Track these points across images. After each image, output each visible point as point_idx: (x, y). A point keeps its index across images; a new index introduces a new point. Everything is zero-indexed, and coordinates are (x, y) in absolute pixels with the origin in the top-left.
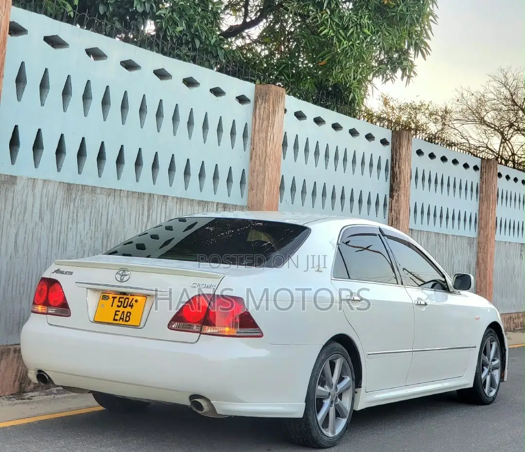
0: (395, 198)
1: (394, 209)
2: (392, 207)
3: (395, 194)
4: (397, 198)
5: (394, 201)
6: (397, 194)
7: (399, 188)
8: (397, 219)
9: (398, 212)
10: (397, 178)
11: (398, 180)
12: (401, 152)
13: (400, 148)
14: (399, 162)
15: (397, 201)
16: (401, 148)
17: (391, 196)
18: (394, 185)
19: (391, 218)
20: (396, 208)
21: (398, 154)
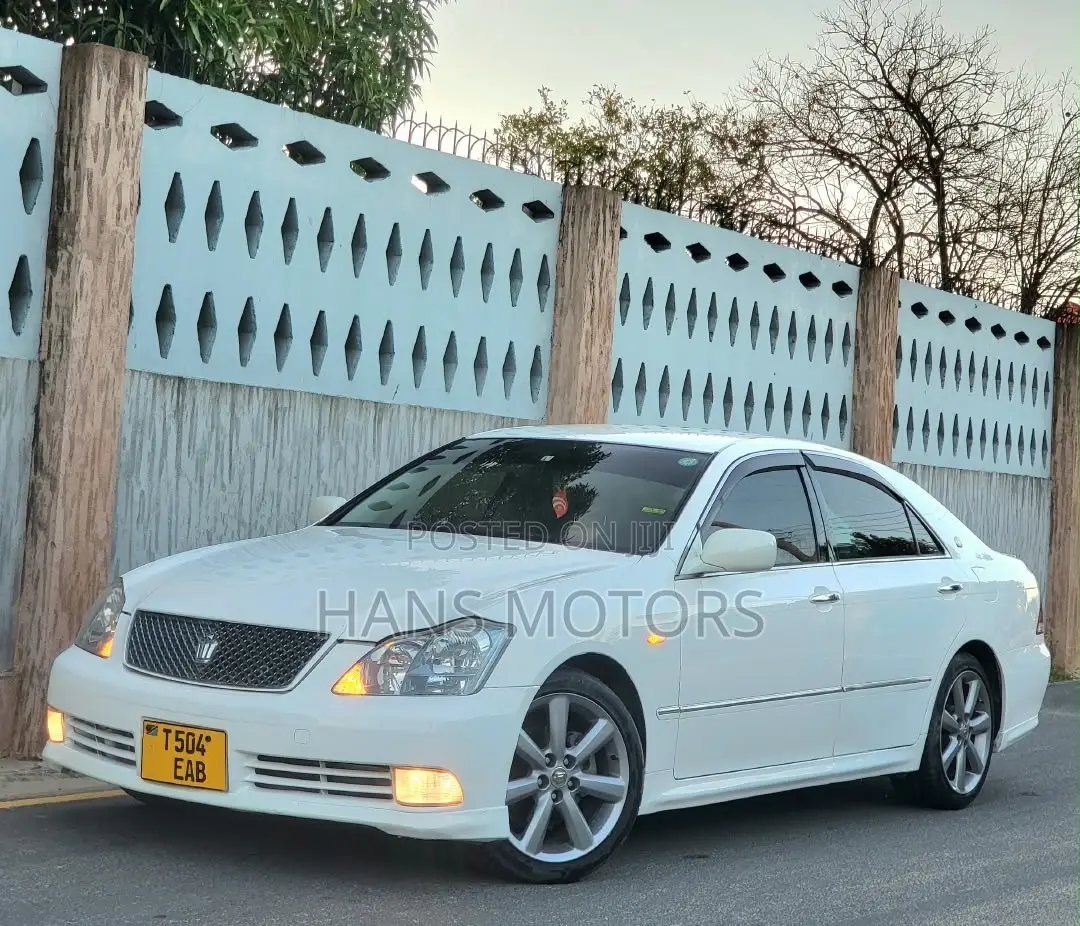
0: (62, 266)
1: (57, 306)
2: (50, 300)
3: (63, 255)
4: (65, 268)
5: (57, 278)
6: (66, 254)
7: (74, 234)
8: (62, 337)
9: (65, 312)
10: (69, 201)
11: (72, 209)
12: (84, 114)
13: (81, 102)
14: (77, 147)
15: (66, 277)
16: (85, 101)
17: (51, 262)
18: (60, 225)
19: (46, 335)
20: (62, 303)
21: (76, 122)
